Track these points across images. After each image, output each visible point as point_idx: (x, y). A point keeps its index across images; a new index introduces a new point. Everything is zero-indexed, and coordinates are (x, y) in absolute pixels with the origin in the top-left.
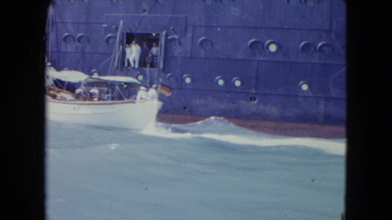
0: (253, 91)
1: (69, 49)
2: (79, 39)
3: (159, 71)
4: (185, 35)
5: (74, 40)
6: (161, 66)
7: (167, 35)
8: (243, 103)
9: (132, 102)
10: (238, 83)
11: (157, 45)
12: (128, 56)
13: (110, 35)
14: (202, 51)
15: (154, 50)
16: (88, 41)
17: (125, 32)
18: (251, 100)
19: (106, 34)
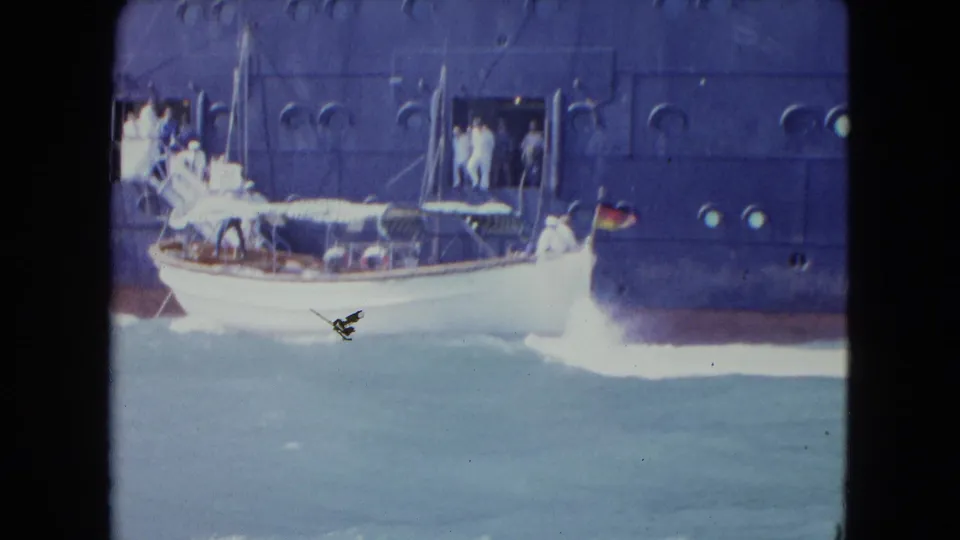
0: (798, 239)
1: (301, 145)
2: (327, 118)
3: (547, 196)
4: (614, 98)
5: (312, 121)
6: (553, 182)
7: (564, 102)
8: (772, 271)
9: (525, 261)
10: (757, 220)
11: (540, 128)
12: (459, 158)
13: (408, 105)
14: (662, 141)
15: (531, 142)
16: (352, 122)
17: (452, 96)
18: (793, 261)
19: (401, 103)
